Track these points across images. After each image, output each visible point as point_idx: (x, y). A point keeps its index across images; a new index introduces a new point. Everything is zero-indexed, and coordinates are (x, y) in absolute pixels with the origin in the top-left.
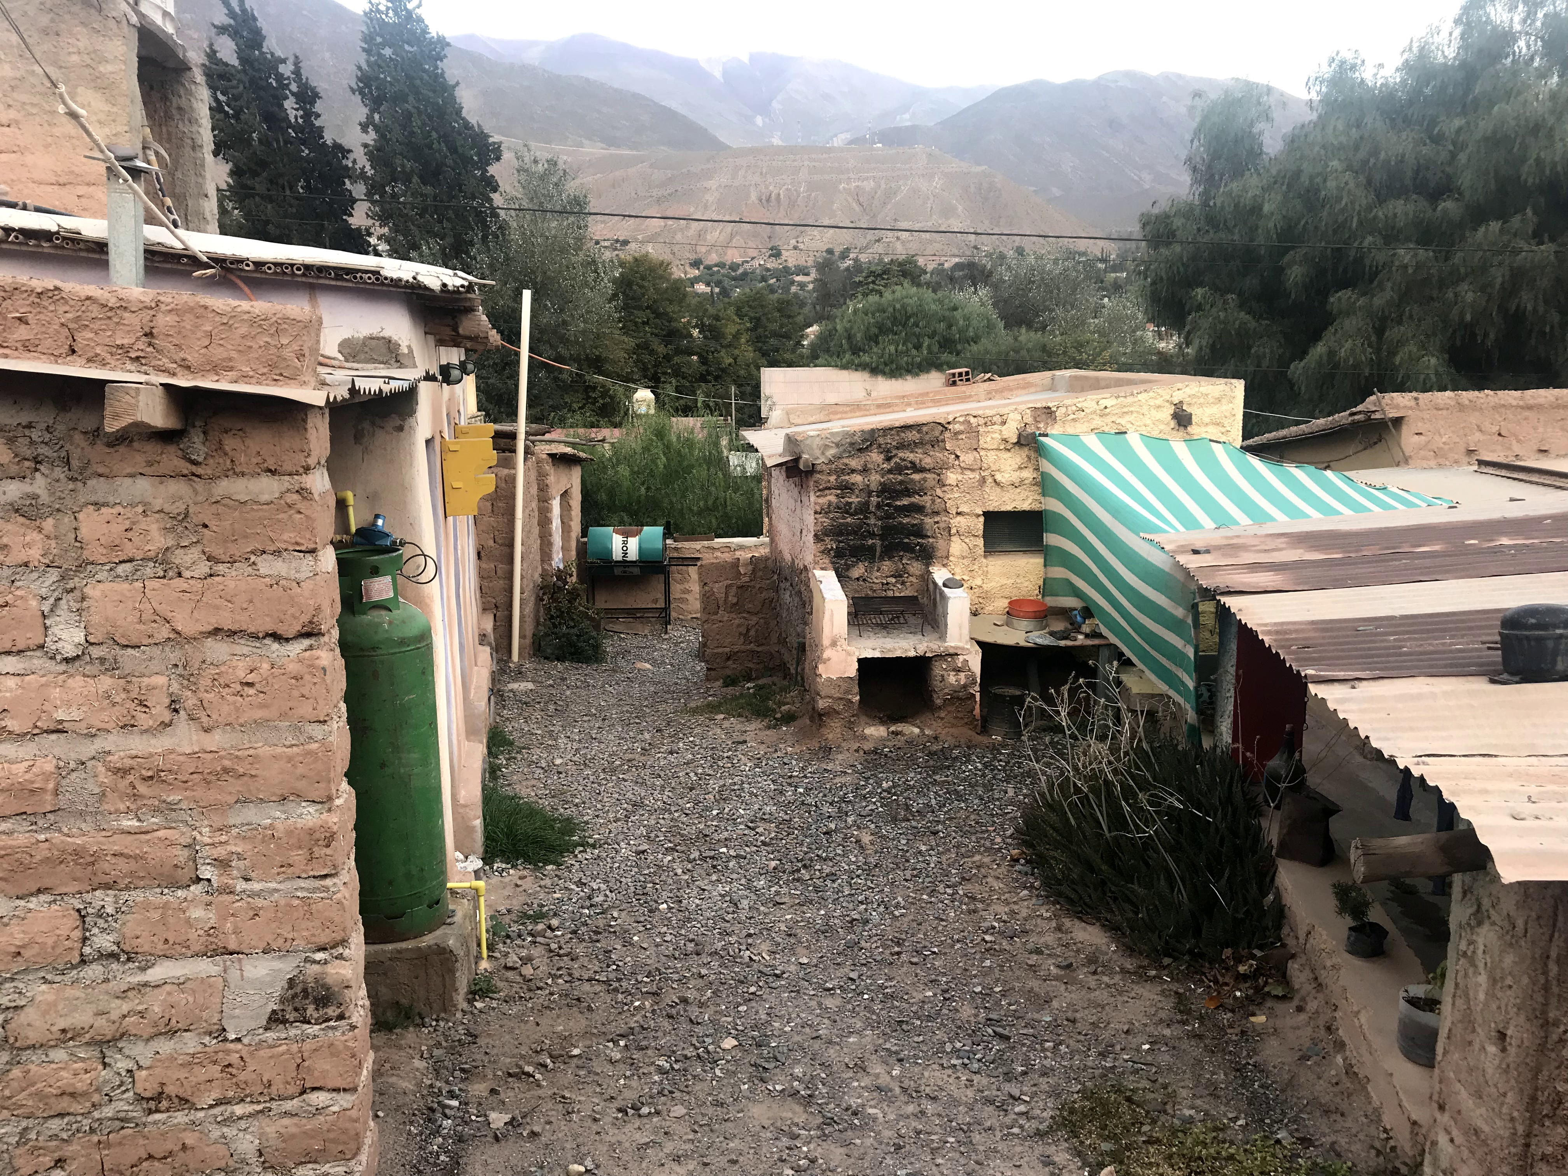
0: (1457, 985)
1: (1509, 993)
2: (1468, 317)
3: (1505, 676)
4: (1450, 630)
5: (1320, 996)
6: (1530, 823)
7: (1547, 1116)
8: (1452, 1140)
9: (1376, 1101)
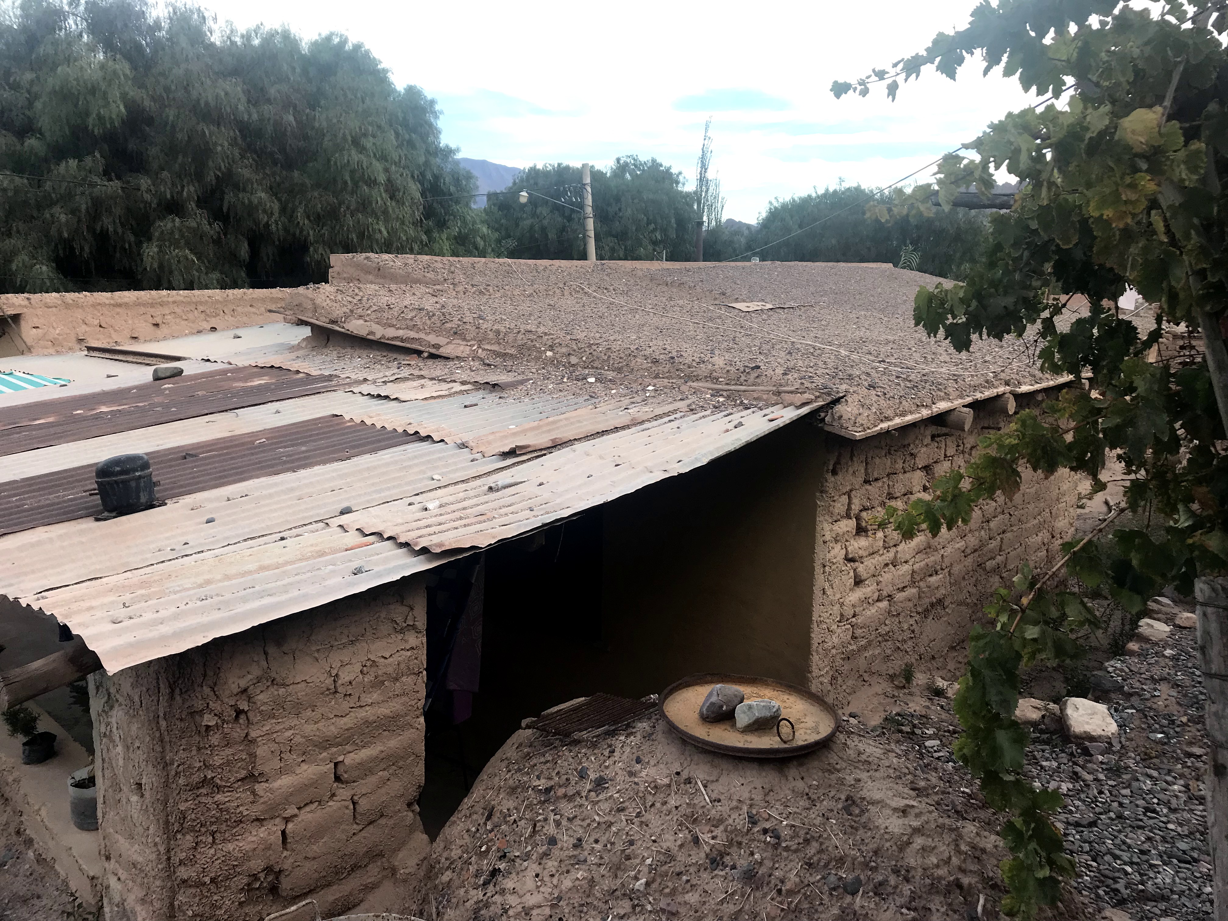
0: (103, 760)
1: (138, 752)
2: (66, 235)
3: (106, 514)
4: (62, 484)
5: (8, 809)
6: (126, 623)
7: (177, 831)
8: (119, 879)
9: (62, 873)
